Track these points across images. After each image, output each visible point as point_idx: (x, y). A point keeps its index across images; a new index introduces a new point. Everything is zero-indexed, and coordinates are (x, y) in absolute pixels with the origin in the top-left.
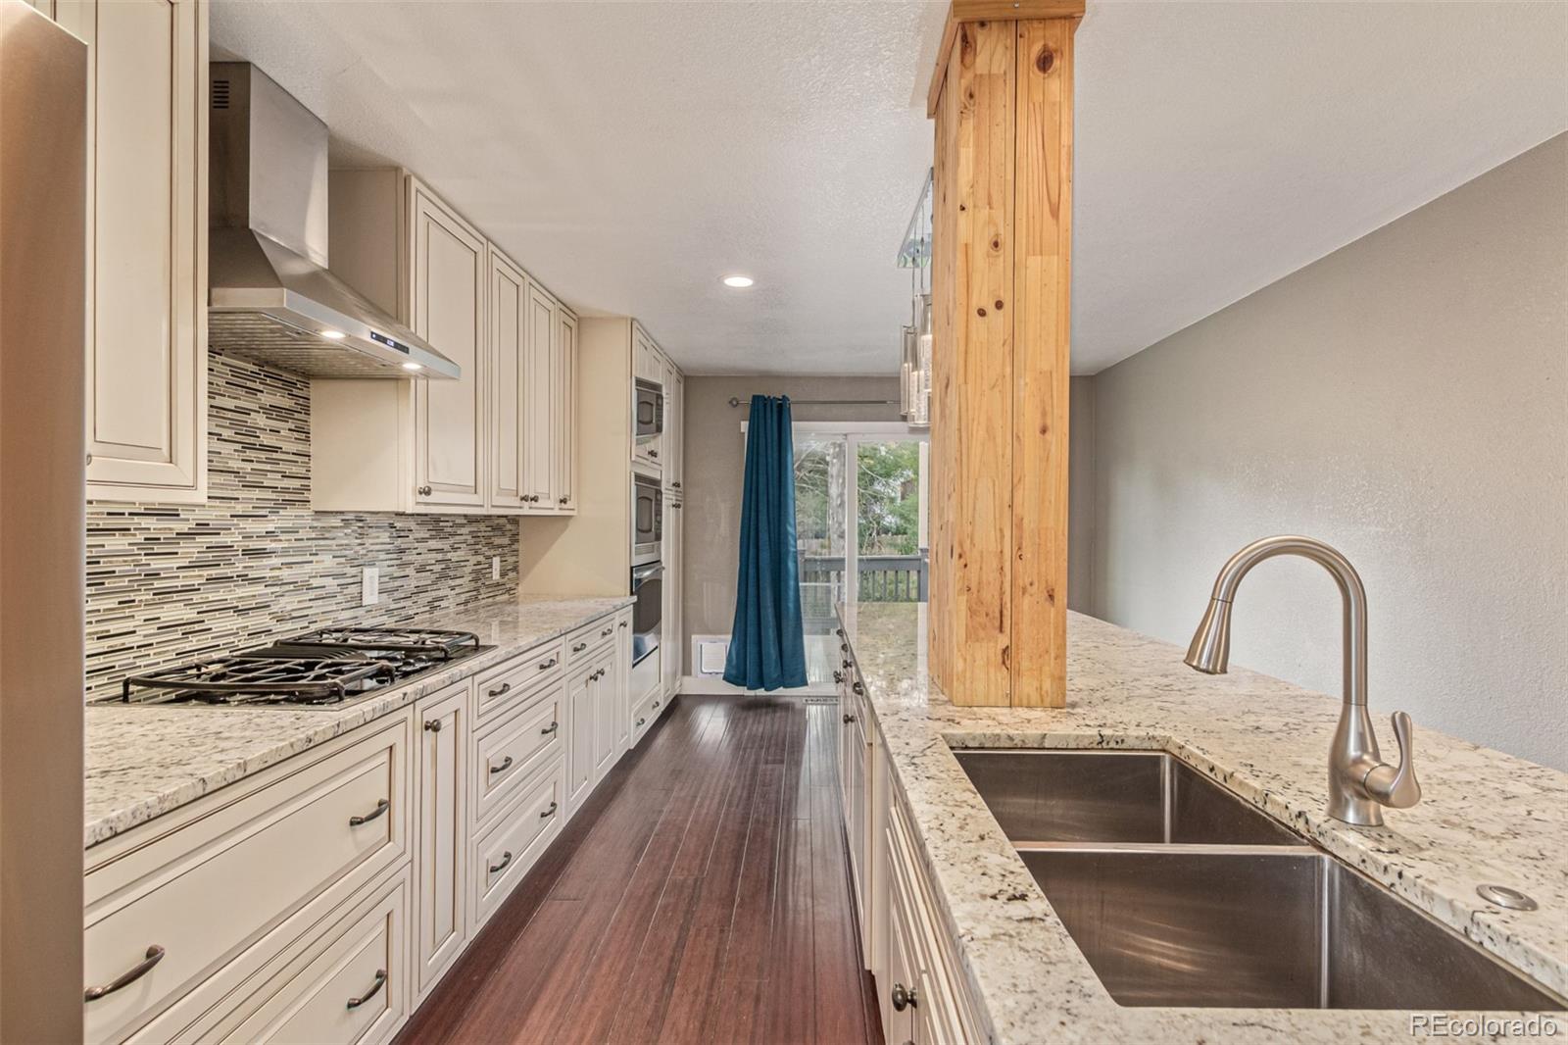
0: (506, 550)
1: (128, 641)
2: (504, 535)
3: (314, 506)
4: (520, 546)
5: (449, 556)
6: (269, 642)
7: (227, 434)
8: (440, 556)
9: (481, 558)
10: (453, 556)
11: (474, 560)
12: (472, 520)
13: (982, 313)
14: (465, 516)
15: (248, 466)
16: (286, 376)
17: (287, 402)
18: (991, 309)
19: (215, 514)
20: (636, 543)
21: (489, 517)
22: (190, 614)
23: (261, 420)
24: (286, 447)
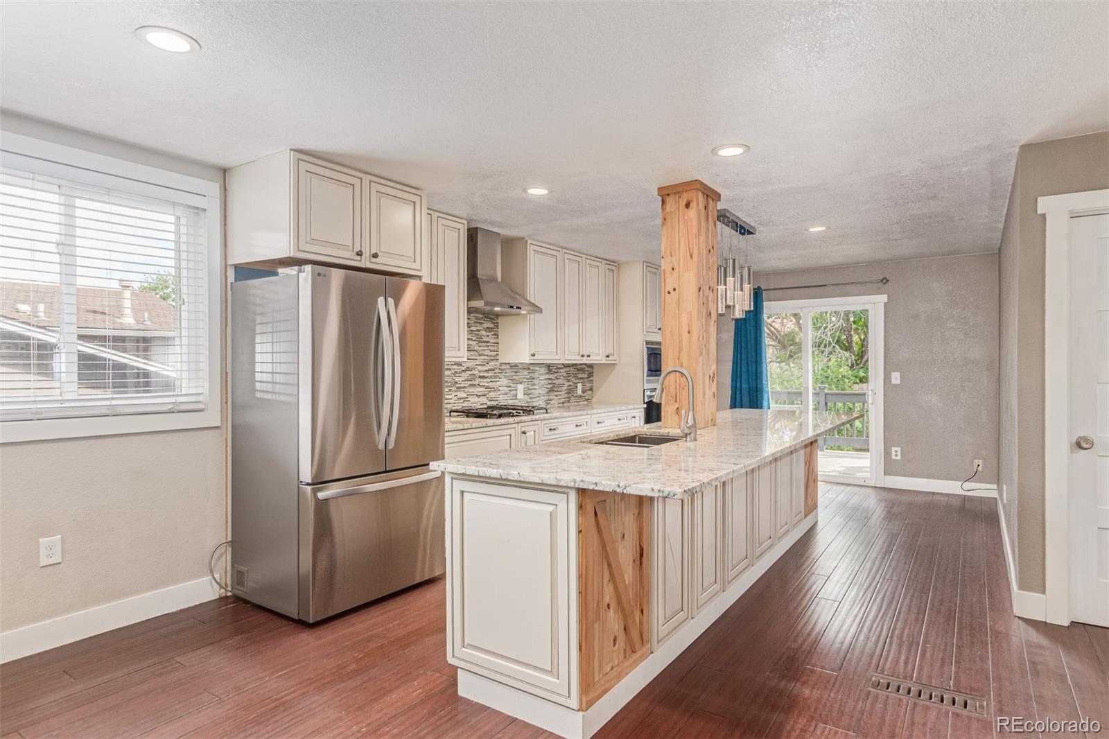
0: (585, 380)
1: (450, 401)
2: (584, 373)
3: (500, 361)
4: (595, 378)
5: (554, 382)
6: (485, 406)
7: (474, 338)
8: (550, 382)
9: (571, 383)
10: (557, 382)
11: (568, 384)
12: (566, 366)
13: (669, 293)
14: (563, 364)
15: (480, 348)
16: (491, 317)
17: (491, 326)
18: (672, 291)
19: (470, 364)
20: (647, 376)
21: (576, 365)
22: (465, 395)
23: (483, 333)
24: (491, 341)
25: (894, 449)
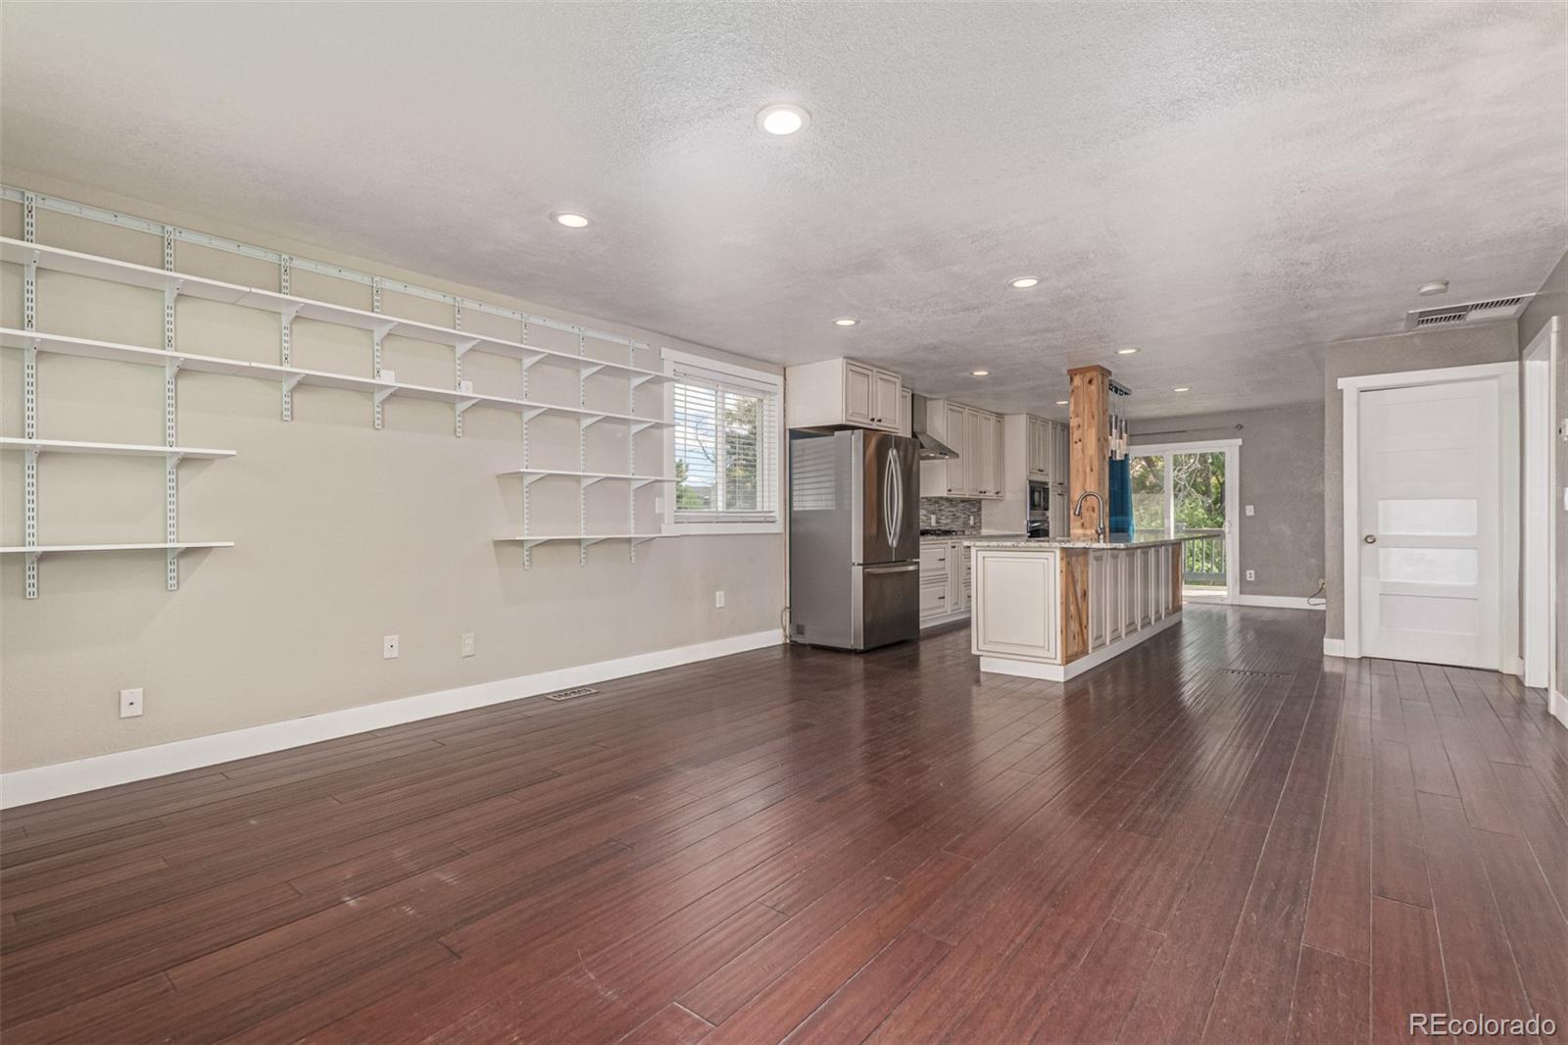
0: (976, 514)
2: (975, 508)
4: (982, 512)
5: (955, 514)
8: (952, 513)
11: (964, 516)
12: (962, 501)
18: (1078, 441)
20: (1030, 510)
21: (969, 500)
25: (1248, 572)
